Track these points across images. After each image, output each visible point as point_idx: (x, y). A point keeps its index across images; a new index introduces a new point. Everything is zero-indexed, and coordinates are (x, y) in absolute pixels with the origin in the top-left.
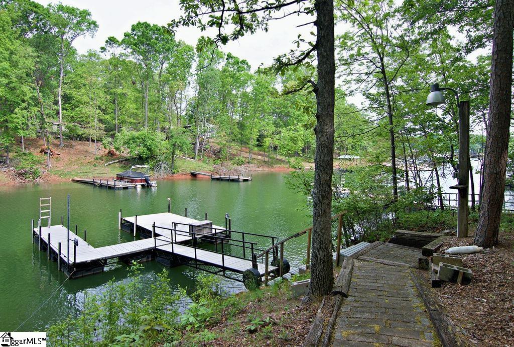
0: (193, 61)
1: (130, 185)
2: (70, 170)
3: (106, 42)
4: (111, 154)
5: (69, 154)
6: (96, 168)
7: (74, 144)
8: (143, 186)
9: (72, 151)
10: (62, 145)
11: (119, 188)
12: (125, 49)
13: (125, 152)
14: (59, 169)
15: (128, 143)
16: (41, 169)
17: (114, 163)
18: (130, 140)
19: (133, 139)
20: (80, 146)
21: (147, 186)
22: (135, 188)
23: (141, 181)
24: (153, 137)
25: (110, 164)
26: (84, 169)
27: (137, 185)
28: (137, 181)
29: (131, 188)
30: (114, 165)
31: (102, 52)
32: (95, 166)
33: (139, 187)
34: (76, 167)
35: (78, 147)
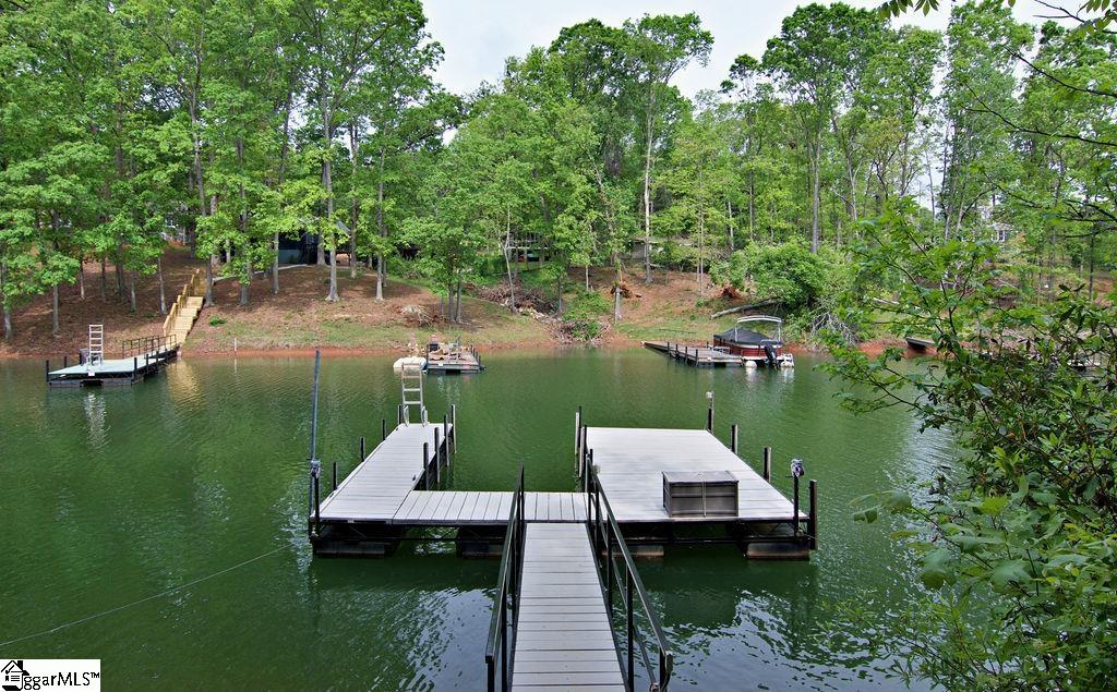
0: (935, 66)
1: (731, 359)
2: (648, 325)
3: (731, 70)
4: (729, 295)
5: (656, 296)
6: (693, 322)
7: (671, 277)
8: (760, 364)
9: (664, 291)
10: (649, 280)
11: (706, 365)
12: (769, 75)
13: (751, 289)
14: (632, 323)
15: (756, 271)
16: (602, 321)
17: (731, 313)
18: (761, 263)
19: (768, 262)
20: (680, 281)
21: (768, 366)
22: (742, 366)
23: (757, 352)
24: (813, 255)
25: (721, 316)
26: (672, 324)
27: (746, 361)
28: (747, 352)
29: (733, 365)
30: (729, 317)
31: (725, 91)
32: (693, 318)
33: (751, 364)
34: (660, 319)
35: (676, 282)
